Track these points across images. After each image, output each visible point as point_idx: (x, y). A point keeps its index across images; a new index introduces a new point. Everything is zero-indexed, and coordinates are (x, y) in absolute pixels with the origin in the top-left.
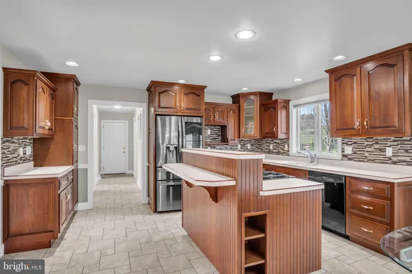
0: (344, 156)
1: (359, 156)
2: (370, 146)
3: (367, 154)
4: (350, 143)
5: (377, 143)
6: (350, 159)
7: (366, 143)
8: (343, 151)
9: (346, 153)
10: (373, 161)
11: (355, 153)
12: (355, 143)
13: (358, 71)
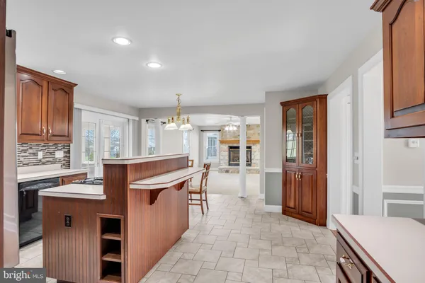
2: (25, 151)
3: (22, 159)
7: (22, 148)
13: (45, 84)
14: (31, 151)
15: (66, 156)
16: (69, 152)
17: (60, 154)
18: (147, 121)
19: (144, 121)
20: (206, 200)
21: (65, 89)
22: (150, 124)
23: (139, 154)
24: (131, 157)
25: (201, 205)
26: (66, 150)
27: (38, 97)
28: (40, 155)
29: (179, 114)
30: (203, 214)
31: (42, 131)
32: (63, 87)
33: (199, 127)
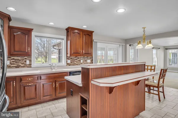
0: (67, 64)
1: (73, 63)
2: (76, 60)
3: (75, 63)
4: (70, 59)
5: (78, 58)
6: (69, 65)
7: (75, 59)
8: (67, 62)
9: (68, 62)
10: (77, 65)
11: (71, 62)
12: (71, 58)
13: (81, 33)
14: (78, 60)
15: (91, 62)
16: (92, 60)
17: (89, 61)
18: (130, 45)
19: (128, 45)
20: (163, 92)
21: (89, 34)
22: (132, 47)
23: (126, 61)
24: (121, 62)
25: (159, 95)
26: (92, 59)
27: (79, 39)
28: (82, 61)
29: (144, 39)
30: (160, 101)
31: (80, 52)
32: (88, 33)
33: (164, 47)
